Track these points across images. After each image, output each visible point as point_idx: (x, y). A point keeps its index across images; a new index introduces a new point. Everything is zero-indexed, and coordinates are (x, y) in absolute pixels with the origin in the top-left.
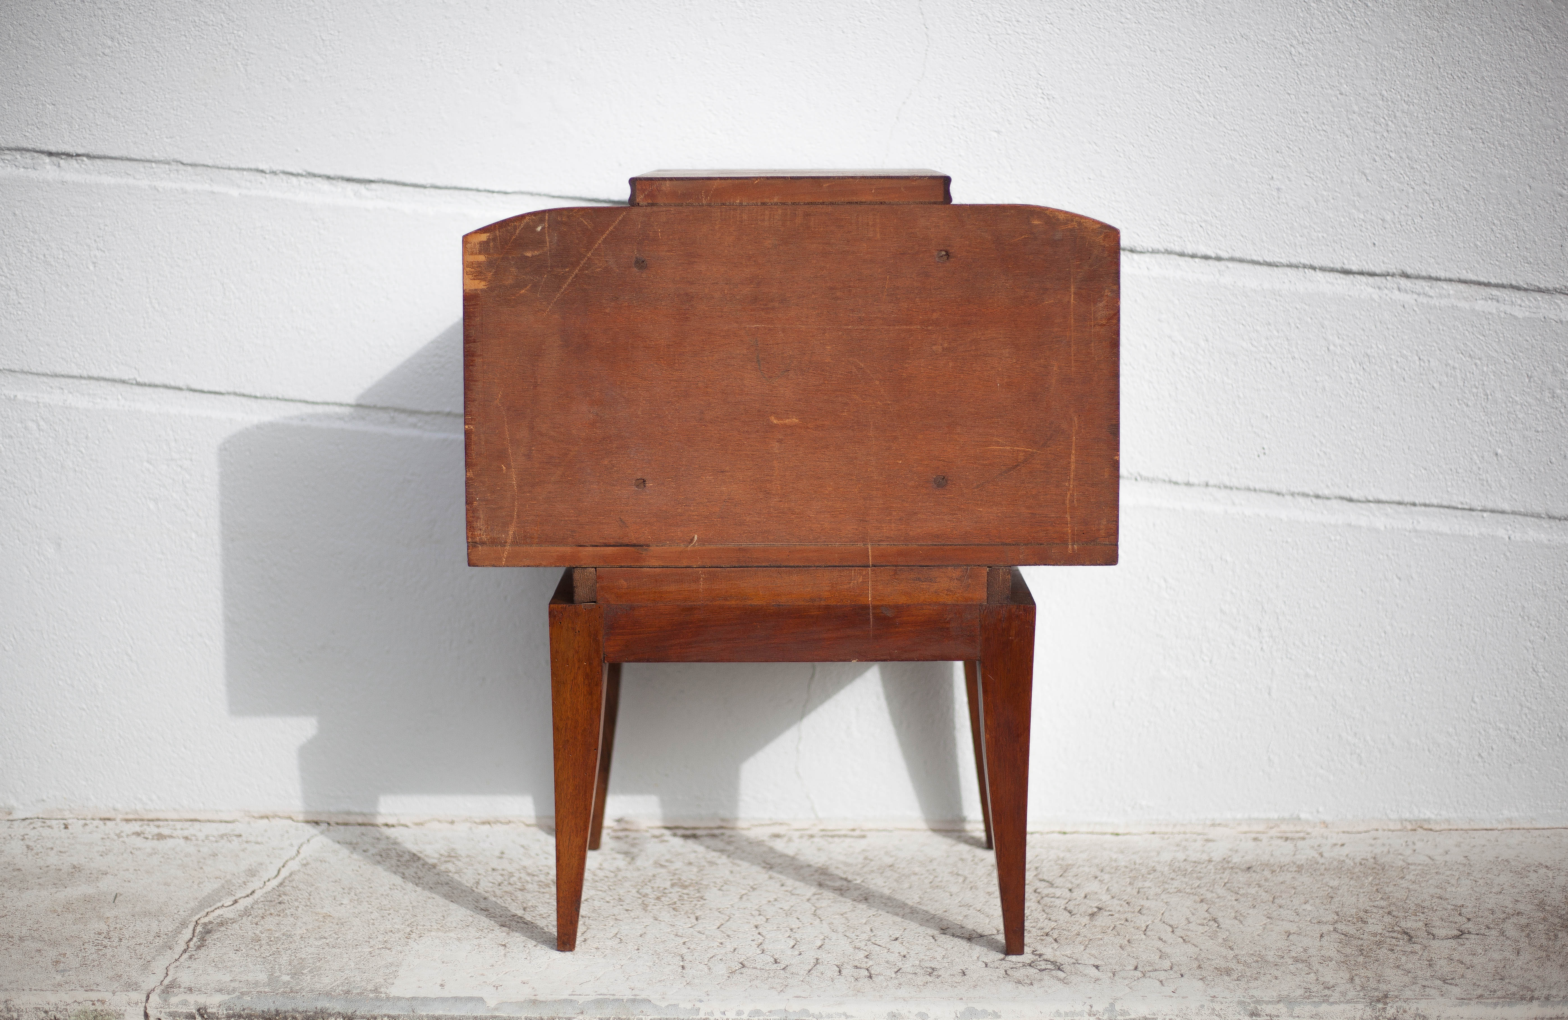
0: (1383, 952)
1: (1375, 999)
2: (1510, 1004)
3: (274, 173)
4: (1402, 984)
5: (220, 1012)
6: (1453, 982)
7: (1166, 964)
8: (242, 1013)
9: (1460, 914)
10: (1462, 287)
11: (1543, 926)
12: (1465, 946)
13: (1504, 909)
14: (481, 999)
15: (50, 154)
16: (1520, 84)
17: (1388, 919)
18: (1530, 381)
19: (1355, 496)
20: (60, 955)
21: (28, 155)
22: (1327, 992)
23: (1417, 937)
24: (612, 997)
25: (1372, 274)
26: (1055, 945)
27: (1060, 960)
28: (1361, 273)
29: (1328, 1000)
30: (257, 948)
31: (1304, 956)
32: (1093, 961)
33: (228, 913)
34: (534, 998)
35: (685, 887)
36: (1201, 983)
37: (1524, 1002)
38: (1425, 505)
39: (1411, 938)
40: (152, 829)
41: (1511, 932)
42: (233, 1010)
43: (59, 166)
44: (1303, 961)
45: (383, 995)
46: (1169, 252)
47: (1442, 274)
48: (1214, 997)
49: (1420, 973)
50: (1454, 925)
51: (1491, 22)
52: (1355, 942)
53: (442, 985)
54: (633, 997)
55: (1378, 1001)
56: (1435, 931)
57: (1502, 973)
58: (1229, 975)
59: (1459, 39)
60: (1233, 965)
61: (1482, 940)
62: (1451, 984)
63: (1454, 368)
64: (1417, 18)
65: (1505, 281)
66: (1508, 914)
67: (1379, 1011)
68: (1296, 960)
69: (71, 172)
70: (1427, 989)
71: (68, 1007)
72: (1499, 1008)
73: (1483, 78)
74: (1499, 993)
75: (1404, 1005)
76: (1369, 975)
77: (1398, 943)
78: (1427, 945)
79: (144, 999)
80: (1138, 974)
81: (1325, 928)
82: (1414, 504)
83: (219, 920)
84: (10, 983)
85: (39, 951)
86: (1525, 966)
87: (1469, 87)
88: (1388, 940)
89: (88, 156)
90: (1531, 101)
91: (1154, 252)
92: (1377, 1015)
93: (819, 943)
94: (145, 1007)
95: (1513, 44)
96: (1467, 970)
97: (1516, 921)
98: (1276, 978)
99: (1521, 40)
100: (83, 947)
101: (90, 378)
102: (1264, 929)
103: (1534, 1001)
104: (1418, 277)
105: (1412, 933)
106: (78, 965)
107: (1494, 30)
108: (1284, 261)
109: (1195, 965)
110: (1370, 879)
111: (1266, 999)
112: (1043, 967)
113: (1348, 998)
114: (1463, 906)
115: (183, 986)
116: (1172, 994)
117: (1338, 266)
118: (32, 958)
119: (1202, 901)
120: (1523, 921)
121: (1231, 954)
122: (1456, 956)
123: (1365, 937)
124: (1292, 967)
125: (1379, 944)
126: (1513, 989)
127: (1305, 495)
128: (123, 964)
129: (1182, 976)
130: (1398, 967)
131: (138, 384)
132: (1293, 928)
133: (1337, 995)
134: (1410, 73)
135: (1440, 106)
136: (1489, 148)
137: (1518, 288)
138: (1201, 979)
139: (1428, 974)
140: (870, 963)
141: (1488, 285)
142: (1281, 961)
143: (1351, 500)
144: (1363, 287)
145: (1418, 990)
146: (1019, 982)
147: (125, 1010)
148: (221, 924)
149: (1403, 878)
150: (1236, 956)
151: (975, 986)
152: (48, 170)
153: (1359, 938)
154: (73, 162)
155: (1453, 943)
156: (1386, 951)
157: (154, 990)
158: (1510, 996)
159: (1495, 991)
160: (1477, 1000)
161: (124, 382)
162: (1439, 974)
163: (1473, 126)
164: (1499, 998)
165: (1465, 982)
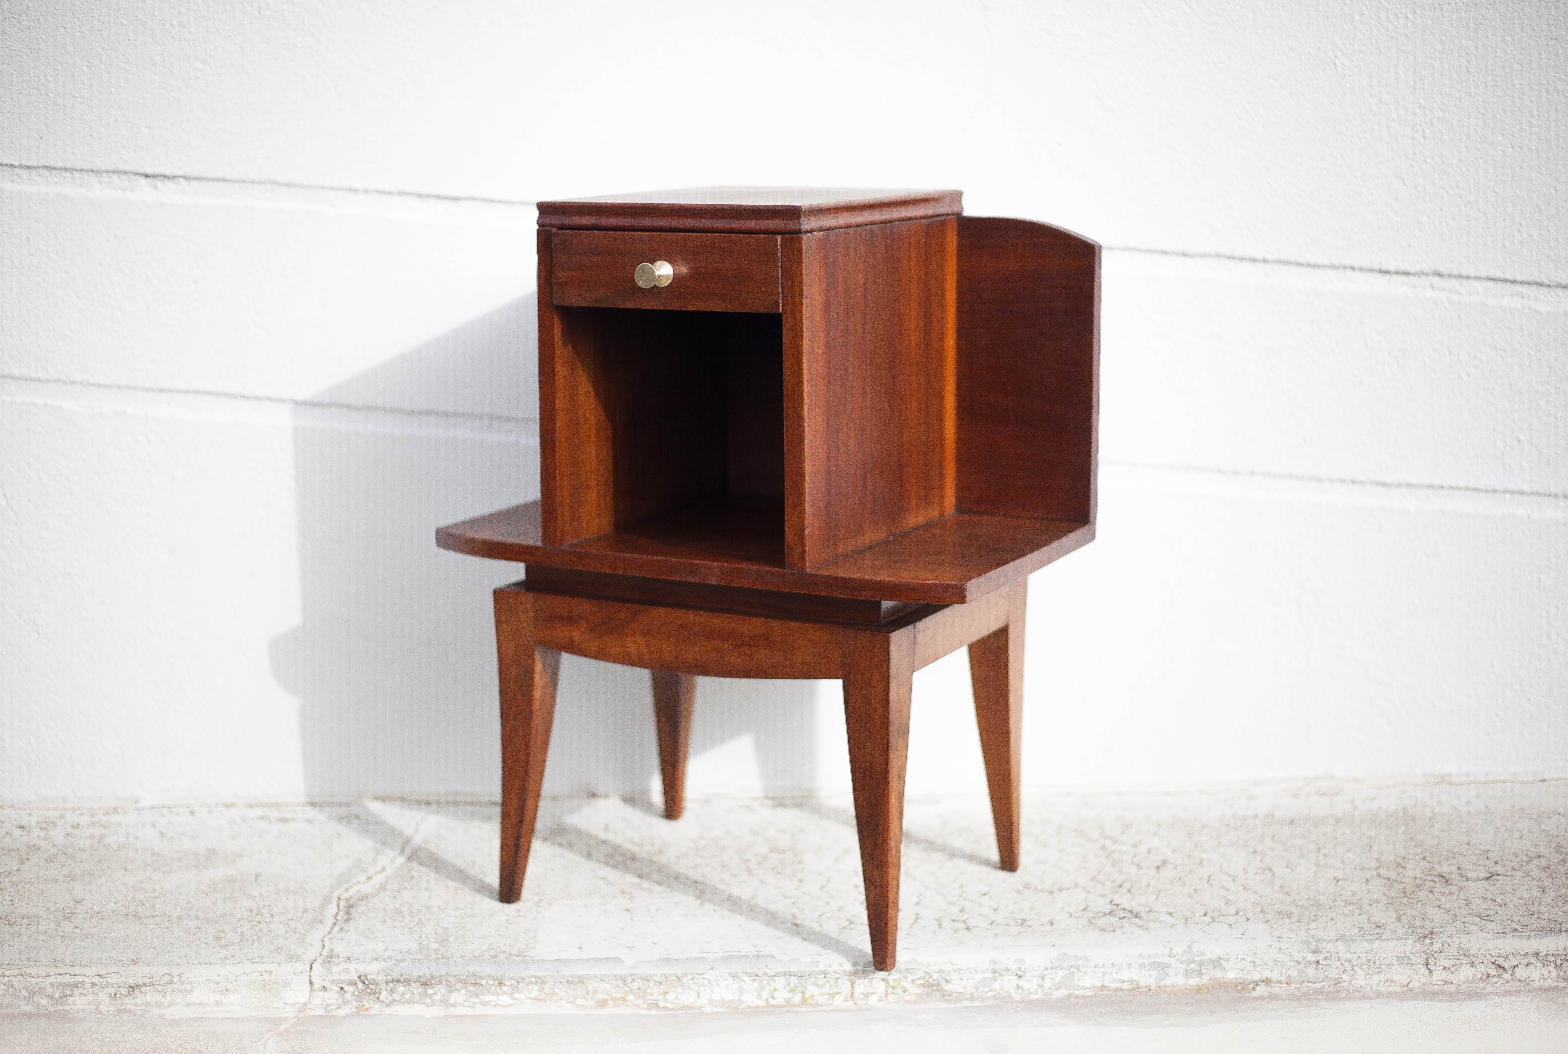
0: (1423, 894)
1: (1422, 935)
2: (1542, 936)
3: (367, 192)
4: (1445, 921)
5: (380, 978)
6: (1489, 918)
7: (1232, 910)
8: (400, 978)
9: (1488, 858)
10: (1490, 284)
11: (1562, 866)
12: (1496, 886)
13: (1526, 852)
14: (618, 959)
15: (147, 176)
16: (1548, 91)
17: (1424, 864)
18: (1550, 371)
19: (1388, 480)
20: (220, 931)
21: (125, 177)
22: (1378, 930)
23: (1452, 879)
24: (738, 954)
25: (1407, 274)
26: (1130, 896)
27: (1137, 909)
28: (1398, 273)
29: (1380, 938)
30: (401, 919)
31: (1354, 899)
32: (1165, 909)
33: (366, 889)
34: (667, 956)
35: (782, 852)
36: (1265, 925)
37: (1554, 934)
38: (1452, 488)
39: (1446, 881)
40: (273, 814)
41: (1536, 873)
42: (391, 976)
43: (156, 187)
44: (1354, 904)
45: (528, 958)
46: (1219, 256)
47: (1472, 273)
48: (1279, 937)
49: (1459, 911)
50: (1483, 868)
51: (1523, 32)
52: (1397, 886)
53: (580, 948)
54: (757, 953)
55: (1425, 937)
56: (1467, 874)
57: (1532, 910)
58: (1290, 918)
59: (1492, 48)
60: (1292, 909)
61: (1510, 881)
62: (1487, 920)
63: (1481, 361)
64: (1454, 29)
65: (1530, 279)
66: (1530, 857)
67: (1427, 946)
68: (1348, 903)
69: (167, 192)
70: (1467, 925)
71: (238, 978)
72: (1532, 940)
73: (1514, 86)
74: (1531, 927)
75: (1449, 940)
76: (1414, 915)
77: (1436, 886)
78: (1462, 886)
79: (309, 969)
80: (1208, 919)
81: (1370, 874)
82: (1442, 487)
83: (358, 895)
84: (180, 958)
85: (199, 928)
86: (1551, 903)
87: (1501, 94)
88: (1427, 883)
89: (185, 178)
90: (1558, 107)
91: (1206, 255)
92: (1425, 949)
93: (915, 900)
94: (310, 976)
95: (1542, 53)
96: (1500, 908)
97: (1538, 863)
98: (1332, 919)
99: (1550, 49)
100: (238, 924)
101: (196, 392)
102: (1315, 876)
103: (1562, 933)
104: (1450, 276)
105: (1448, 876)
106: (238, 940)
107: (1525, 39)
108: (1326, 262)
109: (1258, 909)
110: (1403, 828)
111: (1325, 938)
112: (1122, 916)
113: (1398, 935)
114: (1488, 851)
115: (341, 956)
116: (1242, 936)
117: (1376, 266)
118: (194, 935)
119: (1255, 852)
120: (1545, 863)
121: (1289, 899)
122: (1489, 896)
123: (1406, 880)
124: (1344, 909)
125: (1419, 886)
126: (1544, 923)
127: (1343, 481)
128: (280, 938)
129: (1248, 920)
130: (1439, 906)
131: (243, 397)
132: (1341, 875)
133: (1388, 932)
134: (1446, 82)
135: (1474, 113)
136: (1518, 152)
137: (1542, 285)
138: (1266, 922)
139: (1466, 912)
140: (966, 917)
141: (1514, 282)
142: (1334, 904)
143: (1384, 484)
144: (1398, 286)
145: (1459, 926)
146: (1102, 930)
147: (292, 980)
148: (362, 899)
149: (1431, 827)
150: (1293, 901)
151: (1064, 934)
152: (145, 190)
153: (1400, 882)
154: (170, 184)
155: (1485, 884)
156: (1426, 893)
157: (315, 960)
158: (1541, 929)
159: (1527, 925)
160: (1512, 934)
161: (228, 395)
162: (1476, 912)
163: (1504, 132)
164: (1531, 931)
165: (1500, 918)
